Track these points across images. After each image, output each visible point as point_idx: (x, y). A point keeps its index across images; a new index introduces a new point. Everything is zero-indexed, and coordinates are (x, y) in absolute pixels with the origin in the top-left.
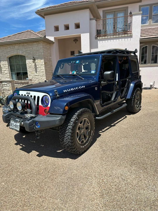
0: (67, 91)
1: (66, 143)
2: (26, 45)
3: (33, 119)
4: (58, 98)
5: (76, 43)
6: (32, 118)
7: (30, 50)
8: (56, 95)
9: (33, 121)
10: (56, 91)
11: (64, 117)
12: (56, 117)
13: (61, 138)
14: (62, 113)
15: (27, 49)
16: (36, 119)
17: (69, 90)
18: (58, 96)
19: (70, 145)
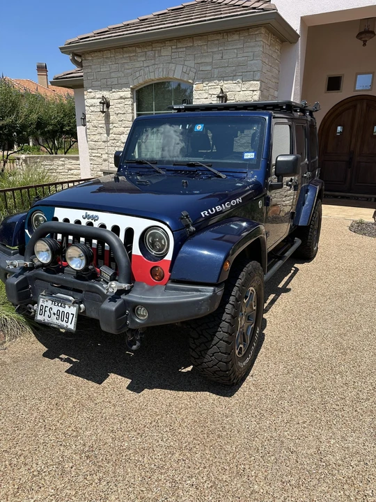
0: (208, 213)
1: (210, 364)
2: (200, 43)
3: (123, 297)
4: (193, 234)
5: (364, 45)
6: (120, 292)
7: (211, 64)
8: (188, 226)
9: (126, 303)
10: (187, 216)
11: (220, 292)
12: (197, 290)
13: (193, 350)
14: (214, 281)
15: (203, 61)
16: (134, 297)
17: (212, 211)
18: (192, 228)
19: (223, 369)
